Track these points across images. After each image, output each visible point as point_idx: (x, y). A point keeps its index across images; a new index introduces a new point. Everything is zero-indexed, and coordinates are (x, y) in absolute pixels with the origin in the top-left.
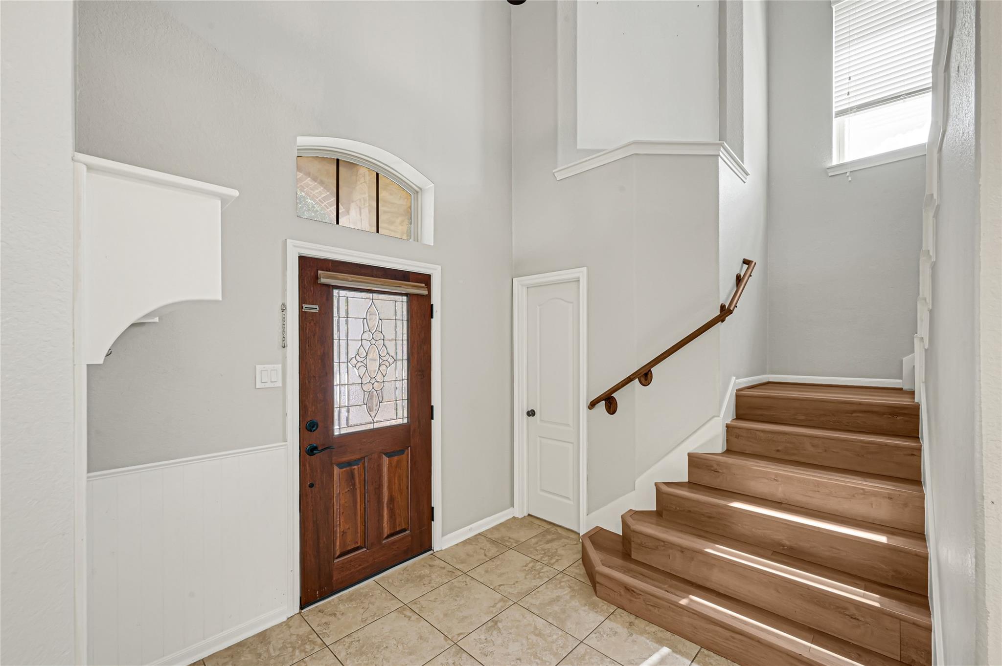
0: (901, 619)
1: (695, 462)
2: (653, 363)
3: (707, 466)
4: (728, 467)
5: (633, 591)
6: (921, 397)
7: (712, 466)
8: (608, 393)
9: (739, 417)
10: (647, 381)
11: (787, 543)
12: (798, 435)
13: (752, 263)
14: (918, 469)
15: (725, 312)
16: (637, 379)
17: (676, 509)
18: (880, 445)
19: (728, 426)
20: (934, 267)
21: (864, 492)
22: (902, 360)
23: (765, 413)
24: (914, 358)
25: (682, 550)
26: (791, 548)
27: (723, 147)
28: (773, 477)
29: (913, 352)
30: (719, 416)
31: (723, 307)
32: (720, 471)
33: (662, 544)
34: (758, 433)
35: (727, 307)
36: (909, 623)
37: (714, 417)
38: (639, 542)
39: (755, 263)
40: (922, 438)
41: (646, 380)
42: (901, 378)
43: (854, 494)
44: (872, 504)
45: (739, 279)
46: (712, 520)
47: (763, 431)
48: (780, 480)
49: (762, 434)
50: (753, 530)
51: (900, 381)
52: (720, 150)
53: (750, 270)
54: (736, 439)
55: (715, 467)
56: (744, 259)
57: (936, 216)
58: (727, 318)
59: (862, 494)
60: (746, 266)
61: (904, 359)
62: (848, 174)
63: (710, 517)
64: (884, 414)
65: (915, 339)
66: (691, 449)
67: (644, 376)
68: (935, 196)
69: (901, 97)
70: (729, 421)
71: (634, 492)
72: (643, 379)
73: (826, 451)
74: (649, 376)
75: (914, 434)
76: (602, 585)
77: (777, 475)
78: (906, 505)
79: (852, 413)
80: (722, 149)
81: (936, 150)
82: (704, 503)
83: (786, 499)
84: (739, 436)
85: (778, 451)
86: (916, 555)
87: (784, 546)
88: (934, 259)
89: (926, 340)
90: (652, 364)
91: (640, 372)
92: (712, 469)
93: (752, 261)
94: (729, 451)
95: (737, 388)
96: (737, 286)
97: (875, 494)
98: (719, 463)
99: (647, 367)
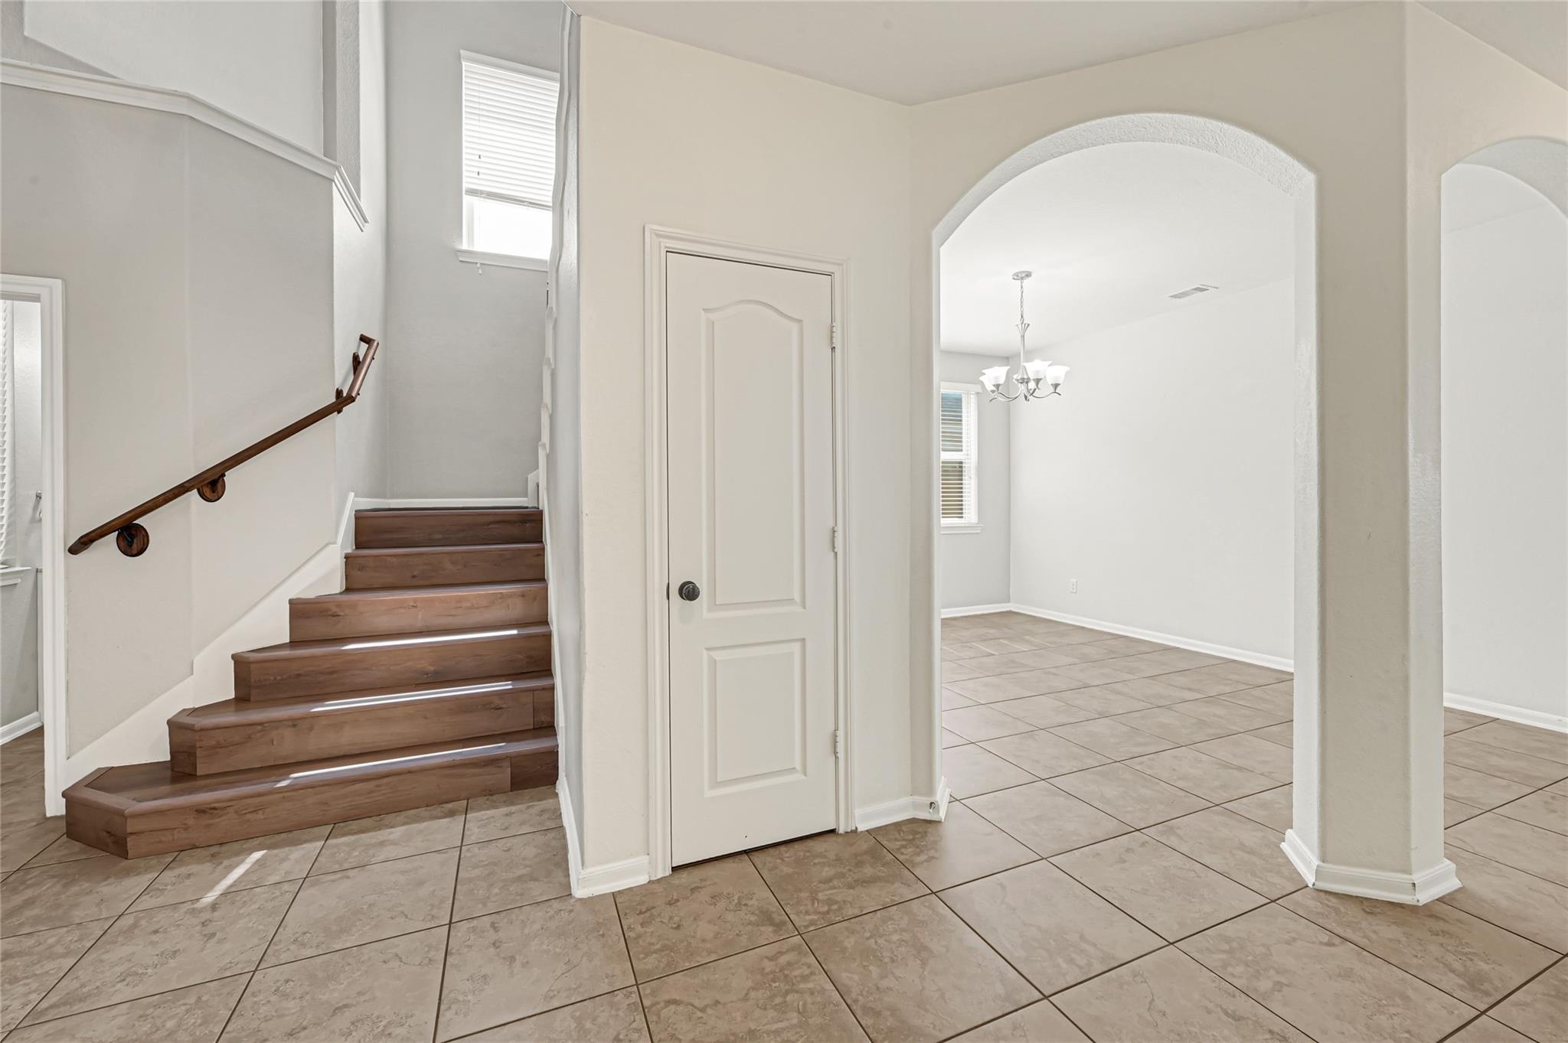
0: (533, 690)
1: (299, 610)
2: (231, 463)
3: (322, 612)
4: (353, 606)
5: (215, 809)
6: (544, 505)
7: (328, 610)
8: (129, 515)
9: (359, 545)
10: (215, 494)
11: (432, 668)
12: (434, 554)
13: (373, 343)
14: (541, 567)
15: (342, 401)
16: (195, 491)
17: (275, 679)
18: (514, 550)
19: (347, 557)
20: (553, 375)
21: (503, 596)
22: (527, 478)
23: (395, 536)
24: (538, 473)
25: (294, 723)
26: (436, 673)
27: (339, 172)
28: (412, 604)
29: (537, 468)
30: (335, 543)
31: (339, 393)
32: (341, 614)
33: (260, 728)
34: (389, 559)
35: (345, 395)
36: (539, 690)
37: (327, 545)
38: (213, 743)
39: (378, 344)
40: (546, 541)
41: (214, 492)
42: (525, 495)
43: (494, 600)
44: (509, 607)
45: (357, 363)
46: (334, 676)
47: (394, 556)
48: (419, 605)
49: (394, 560)
50: (392, 668)
51: (526, 499)
52: (335, 174)
53: (372, 351)
54: (359, 572)
55: (334, 609)
56: (362, 335)
57: (555, 328)
58: (344, 409)
59: (500, 598)
60: (364, 346)
61: (529, 476)
62: (478, 265)
63: (331, 673)
64: (516, 522)
65: (539, 448)
66: (295, 594)
67: (211, 485)
68: (554, 309)
69: (525, 204)
70: (349, 551)
71: (192, 677)
72: (207, 491)
73: (465, 566)
74: (219, 486)
75: (538, 538)
76: (143, 832)
77: (415, 600)
78: (535, 599)
79: (488, 525)
80: (337, 173)
81: (554, 270)
82: (324, 656)
83: (427, 626)
84: (363, 567)
85: (414, 577)
86: (543, 636)
87: (427, 674)
88: (553, 367)
89: (548, 447)
90: (227, 464)
91: (206, 475)
92: (330, 613)
93: (374, 340)
94: (348, 590)
95: (357, 509)
96: (355, 373)
97: (510, 596)
98: (339, 605)
99: (218, 469)
